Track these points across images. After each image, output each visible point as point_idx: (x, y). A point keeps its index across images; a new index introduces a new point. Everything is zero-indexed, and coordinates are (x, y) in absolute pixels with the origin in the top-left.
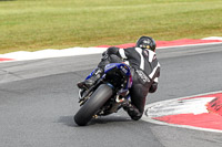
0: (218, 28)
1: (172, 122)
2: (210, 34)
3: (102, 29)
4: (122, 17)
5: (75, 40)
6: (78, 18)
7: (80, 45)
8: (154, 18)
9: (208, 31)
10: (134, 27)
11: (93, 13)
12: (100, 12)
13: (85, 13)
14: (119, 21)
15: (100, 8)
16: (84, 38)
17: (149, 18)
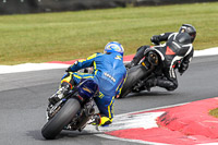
3: (53, 45)
4: (73, 33)
5: (27, 56)
6: (30, 34)
7: (32, 61)
8: (104, 34)
10: (84, 43)
11: (44, 29)
12: (50, 28)
13: (36, 29)
14: (70, 37)
15: (51, 24)
16: (35, 54)
17: (99, 34)
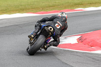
0: (82, 4)
1: (61, 47)
2: (78, 7)
3: (29, 5)
5: (17, 10)
7: (19, 12)
9: (77, 6)
10: (44, 4)
16: (21, 9)
